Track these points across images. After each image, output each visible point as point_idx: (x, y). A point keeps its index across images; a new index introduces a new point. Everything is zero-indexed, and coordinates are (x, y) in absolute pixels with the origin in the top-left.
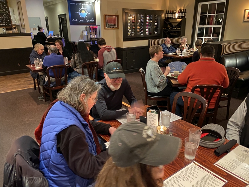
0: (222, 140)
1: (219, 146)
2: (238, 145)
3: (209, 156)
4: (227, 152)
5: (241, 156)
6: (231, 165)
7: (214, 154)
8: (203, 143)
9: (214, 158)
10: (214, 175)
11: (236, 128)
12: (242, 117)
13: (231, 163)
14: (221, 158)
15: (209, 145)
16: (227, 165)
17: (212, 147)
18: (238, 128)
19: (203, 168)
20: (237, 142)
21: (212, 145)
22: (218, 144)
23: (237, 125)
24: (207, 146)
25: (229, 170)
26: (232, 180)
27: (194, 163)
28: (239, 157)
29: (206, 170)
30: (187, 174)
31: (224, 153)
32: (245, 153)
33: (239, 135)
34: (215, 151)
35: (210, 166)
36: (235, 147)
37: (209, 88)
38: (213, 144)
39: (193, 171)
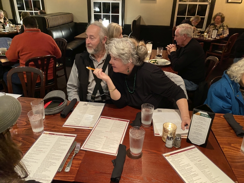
0: (65, 102)
1: (63, 108)
2: (79, 102)
3: (57, 121)
4: (71, 111)
5: (82, 110)
6: (77, 120)
7: (61, 117)
8: (49, 112)
9: (62, 121)
10: (65, 135)
11: (74, 89)
12: (76, 79)
13: (76, 119)
14: (67, 118)
15: (55, 111)
16: (74, 122)
17: (58, 112)
18: (76, 89)
19: (54, 134)
20: (77, 100)
21: (57, 110)
22: (62, 107)
23: (74, 86)
24: (53, 113)
25: (76, 125)
26: (80, 132)
27: (44, 133)
28: (82, 111)
29: (56, 134)
30: (40, 146)
31: (69, 113)
32: (85, 106)
33: (78, 94)
34: (61, 114)
35: (60, 129)
36: (77, 104)
37: (42, 59)
38: (58, 108)
39: (45, 141)
